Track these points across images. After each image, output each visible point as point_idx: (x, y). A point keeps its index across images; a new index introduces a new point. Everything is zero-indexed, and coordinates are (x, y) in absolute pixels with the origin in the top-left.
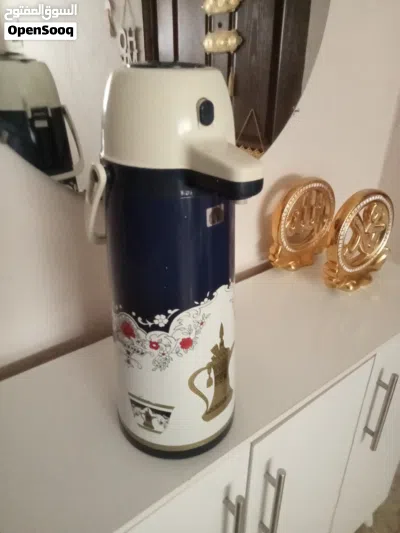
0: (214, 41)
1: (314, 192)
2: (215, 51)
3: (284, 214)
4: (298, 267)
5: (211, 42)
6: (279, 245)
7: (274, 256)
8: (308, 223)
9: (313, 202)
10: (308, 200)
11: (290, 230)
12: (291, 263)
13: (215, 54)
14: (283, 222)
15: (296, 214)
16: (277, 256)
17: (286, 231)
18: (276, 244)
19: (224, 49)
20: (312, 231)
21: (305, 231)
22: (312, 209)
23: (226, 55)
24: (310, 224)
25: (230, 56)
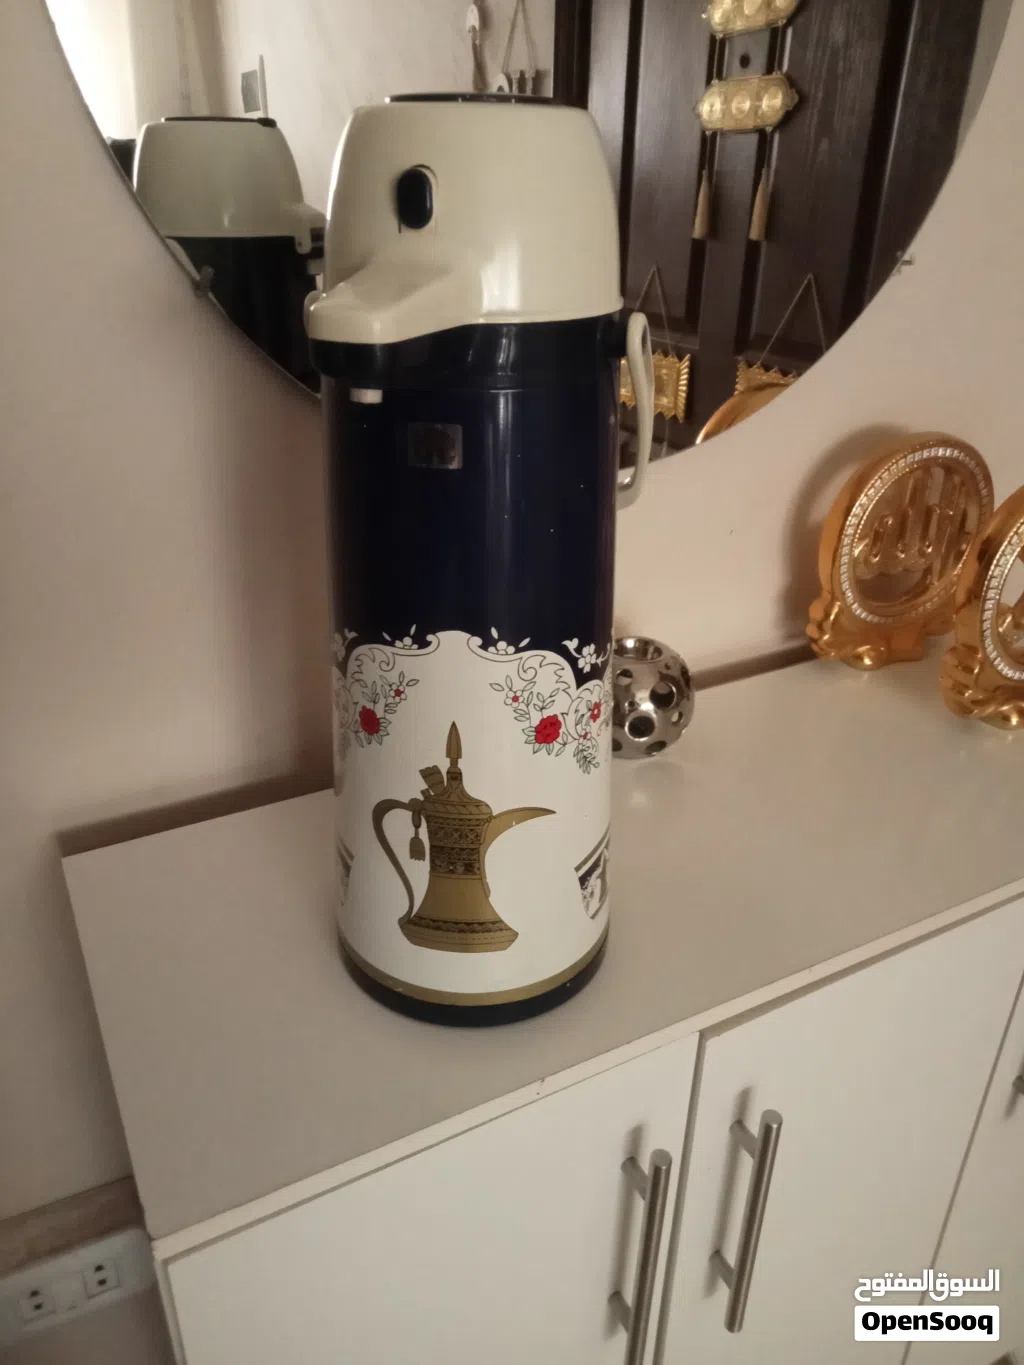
0: (727, 101)
1: (939, 474)
2: (729, 125)
3: (851, 520)
4: (882, 662)
5: (718, 106)
6: (833, 599)
7: (820, 627)
8: (915, 550)
9: (933, 497)
10: (919, 490)
11: (866, 561)
12: (862, 649)
13: (724, 133)
14: (846, 541)
15: (882, 523)
16: (827, 625)
17: (854, 562)
18: (826, 595)
19: (750, 124)
20: (928, 571)
21: (906, 570)
22: (929, 512)
23: (754, 138)
24: (922, 554)
25: (764, 137)
